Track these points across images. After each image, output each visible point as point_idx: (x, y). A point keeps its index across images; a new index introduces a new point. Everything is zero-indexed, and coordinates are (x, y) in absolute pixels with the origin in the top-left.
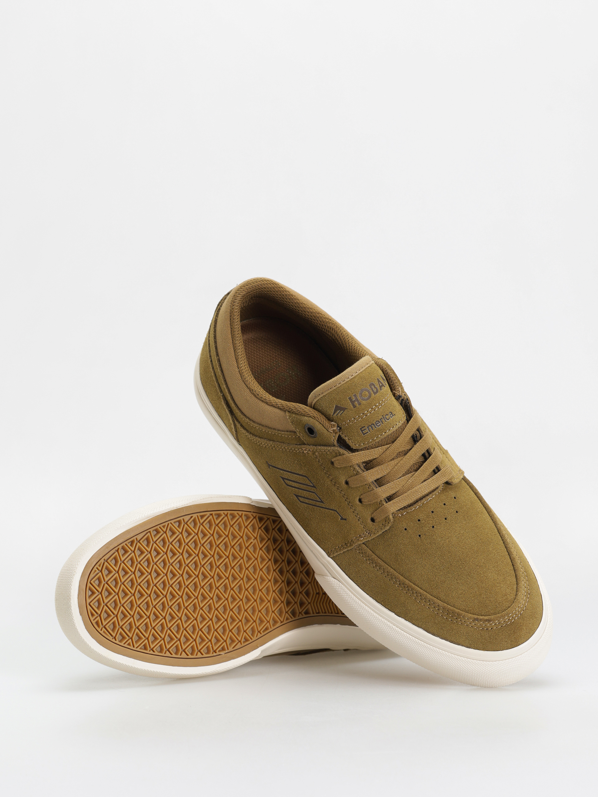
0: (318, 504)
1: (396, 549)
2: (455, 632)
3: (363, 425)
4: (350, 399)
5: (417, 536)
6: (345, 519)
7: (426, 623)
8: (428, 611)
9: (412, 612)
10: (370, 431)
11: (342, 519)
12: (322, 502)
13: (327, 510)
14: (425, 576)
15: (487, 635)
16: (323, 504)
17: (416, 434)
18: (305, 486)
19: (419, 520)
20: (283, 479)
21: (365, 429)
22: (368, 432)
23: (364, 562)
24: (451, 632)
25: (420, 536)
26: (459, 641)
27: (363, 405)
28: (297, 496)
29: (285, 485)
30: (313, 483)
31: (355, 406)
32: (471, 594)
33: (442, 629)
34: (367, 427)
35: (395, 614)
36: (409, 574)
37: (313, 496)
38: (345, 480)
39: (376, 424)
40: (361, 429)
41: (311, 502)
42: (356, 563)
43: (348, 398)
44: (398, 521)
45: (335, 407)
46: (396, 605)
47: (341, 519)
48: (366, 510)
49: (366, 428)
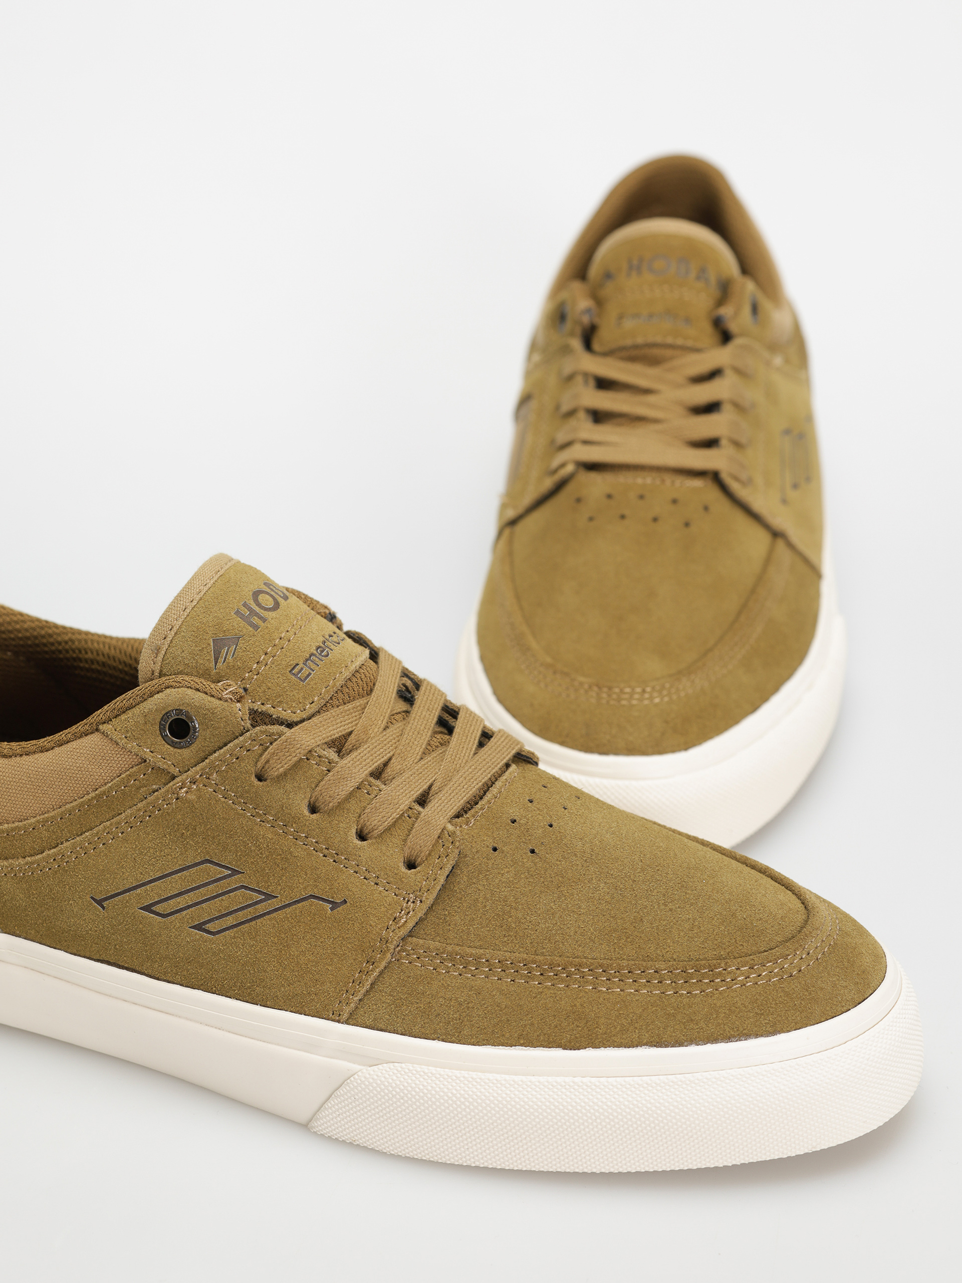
0: (261, 908)
1: (494, 903)
2: (725, 1013)
3: (294, 663)
4: (238, 613)
5: (527, 853)
6: (345, 902)
7: (649, 1026)
8: (637, 998)
9: (602, 1020)
10: (313, 671)
11: (335, 905)
12: (269, 897)
13: (288, 910)
14: (590, 930)
15: (797, 987)
16: (274, 900)
17: (403, 684)
18: (211, 887)
19: (514, 821)
20: (147, 908)
21: (302, 669)
22: (310, 674)
23: (431, 978)
24: (715, 1016)
25: (533, 851)
26: (745, 1030)
27: (272, 619)
28: (199, 927)
29: (159, 918)
30: (230, 863)
31: (256, 627)
32: (713, 919)
33: (692, 1020)
34: (304, 664)
35: (564, 1049)
36: (551, 943)
37: (240, 898)
38: (306, 801)
39: (320, 654)
40: (290, 672)
41: (241, 916)
42: (412, 991)
43: (233, 614)
44: (470, 837)
45: (212, 644)
46: (556, 1027)
47: (332, 909)
48: (384, 848)
49: (301, 665)
